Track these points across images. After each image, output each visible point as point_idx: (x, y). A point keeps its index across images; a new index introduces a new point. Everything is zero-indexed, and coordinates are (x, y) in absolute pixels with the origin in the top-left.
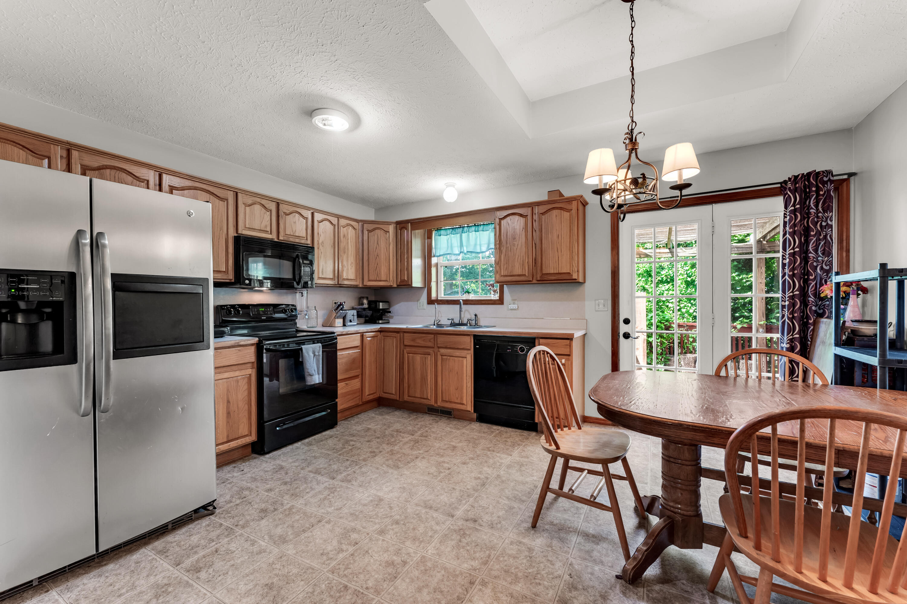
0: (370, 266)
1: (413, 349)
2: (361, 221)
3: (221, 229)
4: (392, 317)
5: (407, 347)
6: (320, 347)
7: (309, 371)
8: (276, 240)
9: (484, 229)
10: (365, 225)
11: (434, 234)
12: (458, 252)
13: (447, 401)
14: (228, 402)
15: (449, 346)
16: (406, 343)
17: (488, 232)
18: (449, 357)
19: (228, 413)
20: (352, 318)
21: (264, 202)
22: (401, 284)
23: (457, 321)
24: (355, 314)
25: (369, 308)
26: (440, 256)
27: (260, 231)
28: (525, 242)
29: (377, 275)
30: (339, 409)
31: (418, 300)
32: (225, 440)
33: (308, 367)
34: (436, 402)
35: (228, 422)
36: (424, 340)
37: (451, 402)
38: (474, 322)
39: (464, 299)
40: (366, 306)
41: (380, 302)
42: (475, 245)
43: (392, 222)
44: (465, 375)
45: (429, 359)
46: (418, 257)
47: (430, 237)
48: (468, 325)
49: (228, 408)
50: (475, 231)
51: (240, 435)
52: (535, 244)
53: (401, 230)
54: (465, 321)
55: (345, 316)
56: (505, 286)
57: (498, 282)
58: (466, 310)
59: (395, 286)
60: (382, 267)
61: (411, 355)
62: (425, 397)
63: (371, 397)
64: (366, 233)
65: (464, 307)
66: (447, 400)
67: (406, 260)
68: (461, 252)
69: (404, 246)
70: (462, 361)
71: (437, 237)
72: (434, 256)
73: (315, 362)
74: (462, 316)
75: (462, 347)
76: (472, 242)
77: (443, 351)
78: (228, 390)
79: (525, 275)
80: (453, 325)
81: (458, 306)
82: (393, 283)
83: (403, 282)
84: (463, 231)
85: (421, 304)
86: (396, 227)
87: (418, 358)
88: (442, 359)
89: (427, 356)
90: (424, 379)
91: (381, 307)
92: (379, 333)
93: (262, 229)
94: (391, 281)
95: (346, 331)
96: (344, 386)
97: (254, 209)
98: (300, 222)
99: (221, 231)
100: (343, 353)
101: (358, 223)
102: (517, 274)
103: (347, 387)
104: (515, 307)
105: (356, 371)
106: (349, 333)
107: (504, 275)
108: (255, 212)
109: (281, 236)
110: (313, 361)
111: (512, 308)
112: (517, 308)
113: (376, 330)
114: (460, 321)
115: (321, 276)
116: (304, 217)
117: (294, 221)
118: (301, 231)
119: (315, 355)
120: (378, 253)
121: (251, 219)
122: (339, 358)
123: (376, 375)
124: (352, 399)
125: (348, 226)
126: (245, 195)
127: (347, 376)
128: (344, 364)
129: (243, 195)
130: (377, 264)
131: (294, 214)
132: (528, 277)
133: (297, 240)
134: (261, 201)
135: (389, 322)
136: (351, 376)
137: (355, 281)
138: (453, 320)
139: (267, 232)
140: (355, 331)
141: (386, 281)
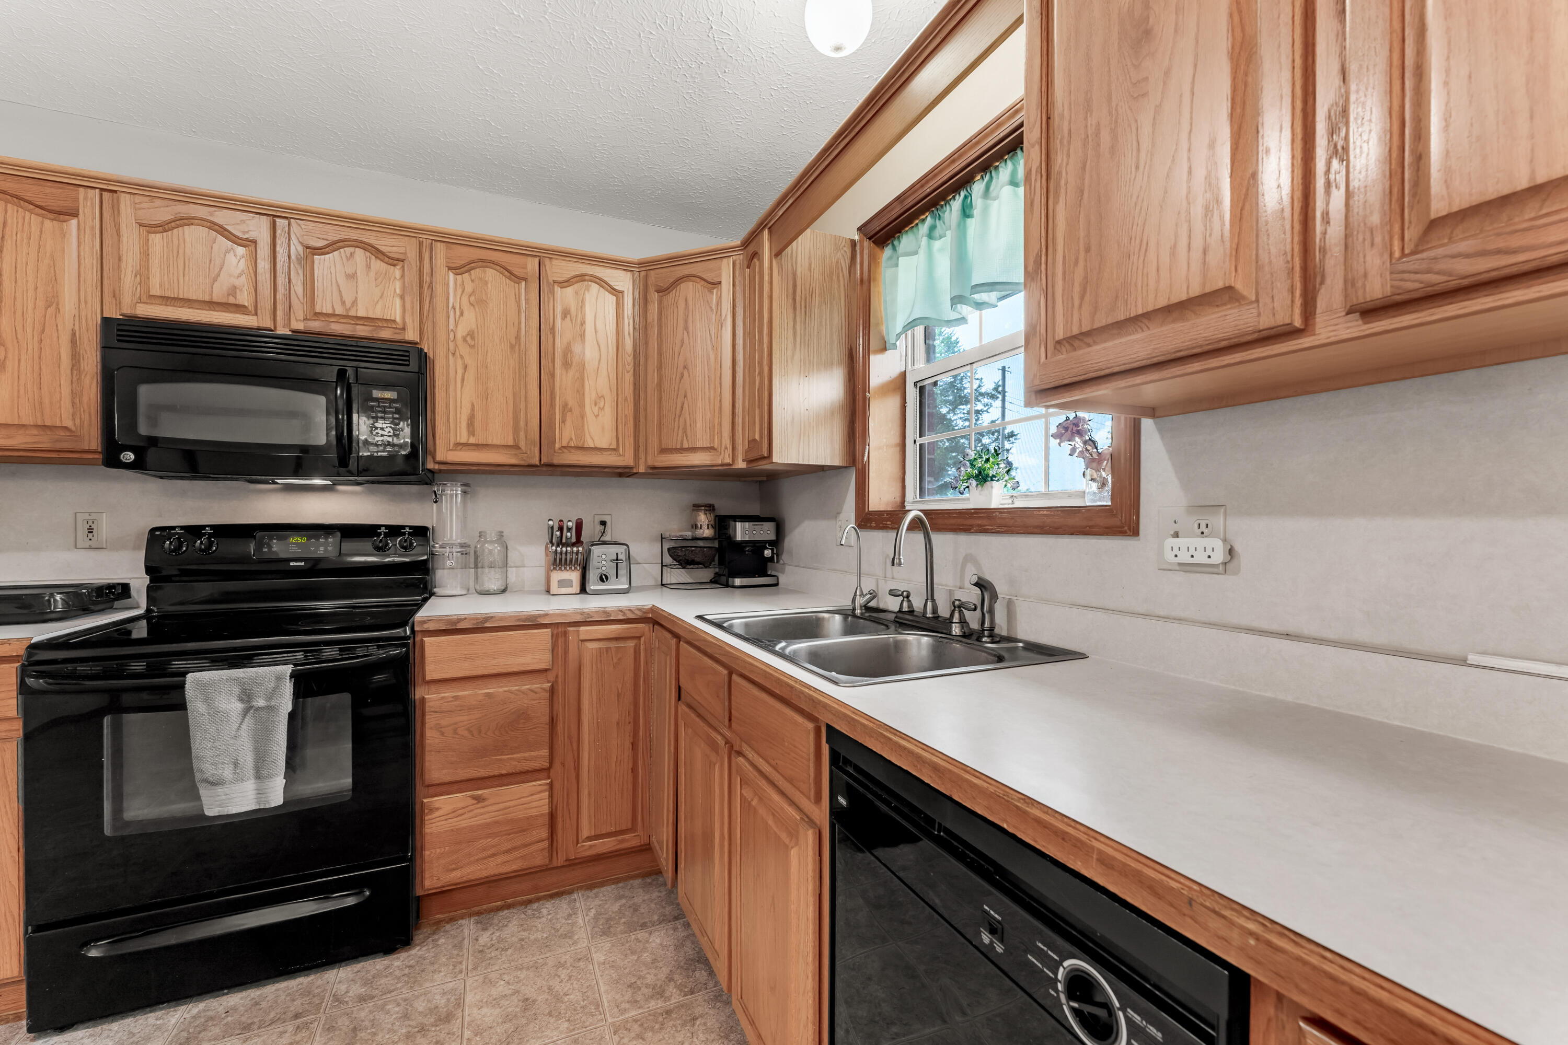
0: (663, 403)
2: (641, 264)
6: (279, 679)
8: (280, 329)
10: (653, 276)
18: (755, 801)
20: (607, 569)
22: (750, 456)
23: (918, 605)
25: (717, 538)
27: (211, 304)
29: (685, 432)
31: (837, 515)
34: (730, 981)
36: (708, 685)
38: (978, 617)
40: (708, 532)
41: (739, 519)
43: (732, 248)
47: (863, 280)
48: (956, 629)
53: (749, 267)
54: (944, 610)
55: (587, 561)
56: (1146, 424)
58: (968, 558)
59: (742, 464)
60: (700, 405)
63: (606, 845)
64: (653, 298)
68: (952, 301)
72: (880, 348)
73: (244, 733)
75: (787, 771)
80: (901, 619)
82: (734, 458)
83: (753, 448)
86: (740, 261)
87: (699, 749)
88: (741, 796)
91: (740, 537)
92: (646, 626)
93: (215, 299)
94: (726, 448)
95: (477, 619)
96: (462, 805)
97: (181, 240)
98: (372, 274)
99: (53, 309)
100: (461, 693)
101: (629, 273)
102: (1162, 302)
103: (482, 810)
104: (1209, 552)
105: (527, 755)
106: (488, 625)
107: (1069, 335)
108: (187, 250)
109: (297, 320)
110: (239, 729)
111: (1184, 558)
112: (1219, 556)
113: (631, 616)
114: (929, 604)
115: (464, 440)
116: (393, 261)
117: (350, 271)
118: (380, 303)
119: (251, 707)
120: (686, 360)
121: (171, 269)
122: (437, 710)
123: (634, 770)
124: (508, 851)
125: (585, 280)
126: (147, 199)
127: (483, 773)
128: (468, 730)
129: (138, 199)
130: (685, 396)
131: (349, 250)
132: (1257, 301)
133: (362, 331)
134: (211, 214)
135: (776, 585)
136: (504, 772)
137: (614, 452)
138: (908, 597)
139: (239, 308)
140: (519, 620)
141: (711, 449)
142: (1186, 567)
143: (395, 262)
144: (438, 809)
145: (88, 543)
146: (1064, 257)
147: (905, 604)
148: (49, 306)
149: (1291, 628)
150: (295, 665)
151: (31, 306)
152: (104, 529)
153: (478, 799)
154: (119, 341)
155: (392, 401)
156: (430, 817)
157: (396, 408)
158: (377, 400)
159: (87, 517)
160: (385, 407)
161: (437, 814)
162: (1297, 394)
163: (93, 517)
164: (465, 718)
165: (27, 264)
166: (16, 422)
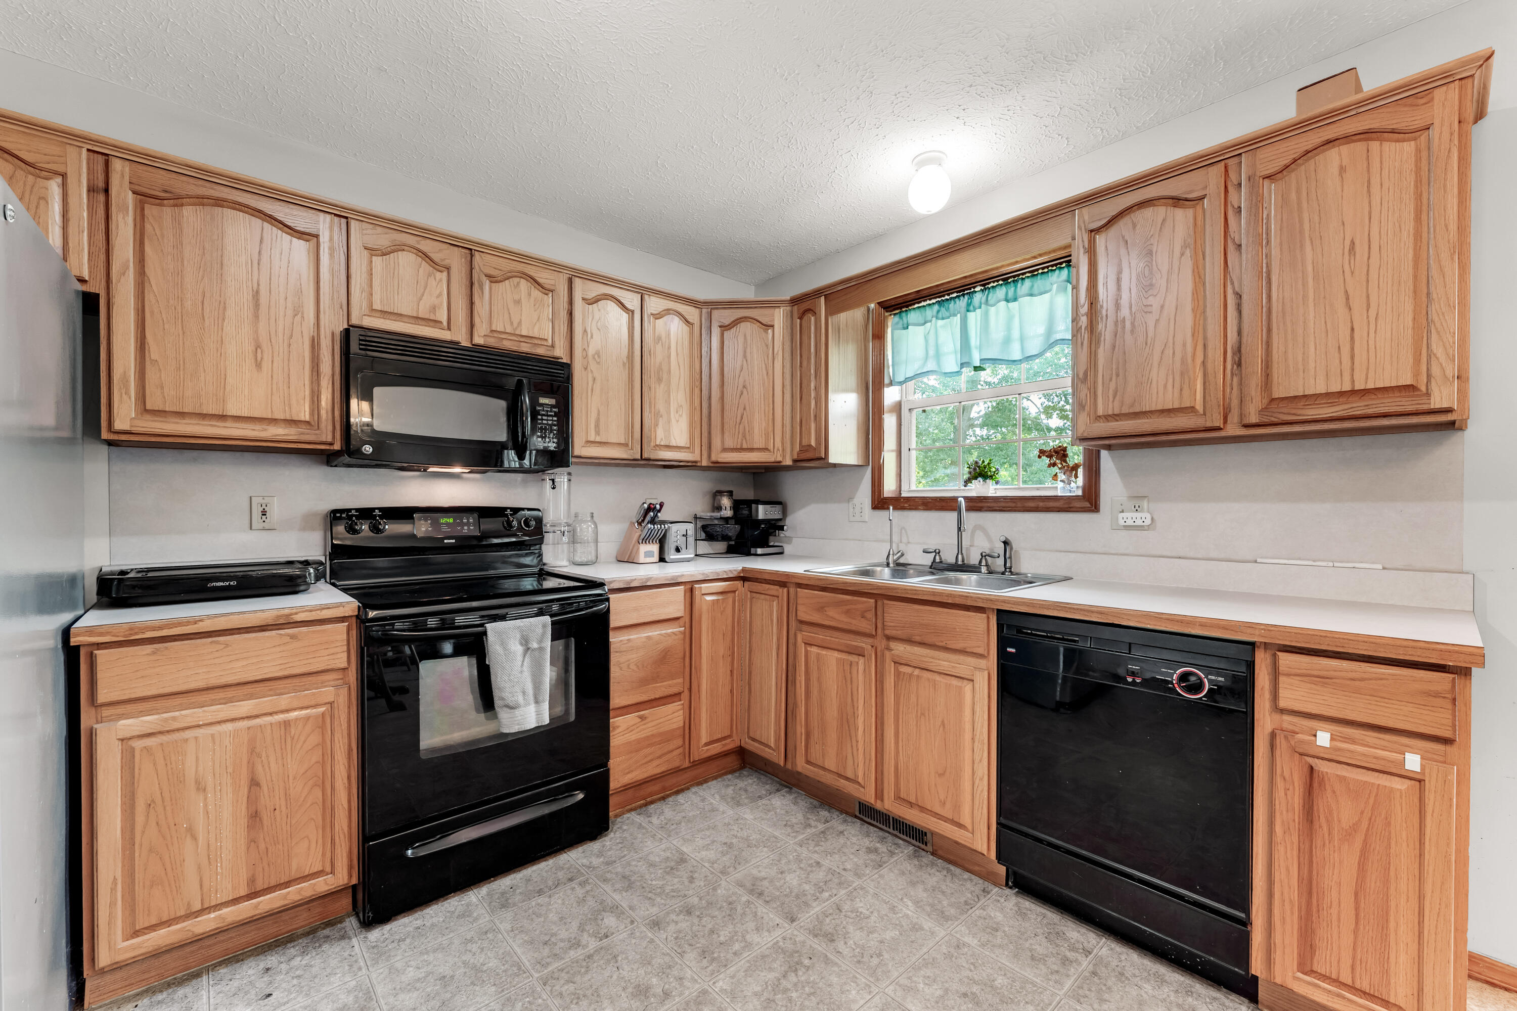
0: (726, 413)
1: (821, 636)
2: (706, 303)
3: (298, 311)
4: (789, 540)
5: (804, 627)
6: (544, 626)
7: (506, 695)
8: (465, 343)
9: (1036, 291)
10: (716, 314)
11: (890, 324)
12: (956, 368)
13: (911, 804)
14: (254, 783)
15: (917, 638)
16: (803, 616)
17: (1047, 296)
18: (917, 672)
19: (254, 817)
20: (681, 542)
21: (426, 246)
22: (803, 456)
23: (949, 557)
24: (691, 532)
25: (737, 518)
26: (907, 380)
27: (417, 319)
28: (1195, 292)
29: (744, 436)
30: (613, 785)
31: (850, 499)
32: (243, 892)
33: (502, 684)
34: (879, 795)
35: (252, 841)
36: (847, 612)
37: (923, 809)
38: (1000, 561)
39: (973, 494)
40: (728, 513)
41: (758, 502)
42: (1007, 341)
43: (782, 302)
44: (968, 736)
45: (861, 667)
46: (846, 390)
47: (879, 336)
48: (984, 569)
49: (252, 800)
50: (1007, 300)
51: (294, 875)
52: (1239, 296)
53: (801, 318)
54: (974, 559)
55: (665, 536)
56: (1104, 454)
57: (1083, 439)
58: (977, 527)
59: (788, 462)
60: (757, 416)
61: (814, 650)
62: (850, 774)
63: (716, 748)
64: (716, 331)
65: (971, 519)
66: (913, 800)
67: (813, 395)
68: (962, 365)
69: (809, 359)
70: (960, 691)
71: (897, 332)
72: (891, 384)
73: (525, 668)
74: (965, 543)
75: (959, 645)
76: (997, 332)
77: (900, 649)
78: (252, 751)
79: (1192, 409)
80: (938, 567)
81: (954, 515)
82: (784, 456)
83: (807, 451)
84: (969, 305)
85: (857, 510)
86: (792, 312)
87: (832, 658)
88: (898, 674)
89: (854, 658)
90: (846, 722)
91: (761, 516)
92: (739, 584)
93: (420, 316)
94: (778, 450)
95: (642, 579)
96: (633, 723)
97: (396, 264)
98: (532, 300)
99: (298, 318)
100: (632, 637)
101: (698, 310)
102: (1160, 407)
103: (644, 727)
104: (1143, 519)
105: (670, 682)
106: (649, 584)
107: (1106, 414)
108: (400, 272)
109: (479, 336)
110: (522, 665)
111: (1130, 522)
112: (1148, 522)
113: (731, 576)
114: (960, 557)
115: (592, 439)
116: (545, 290)
117: (517, 297)
118: (537, 324)
119: (528, 649)
120: (745, 381)
121: (389, 287)
122: (618, 650)
123: (732, 691)
124: (660, 757)
125: (670, 314)
126: (371, 226)
127: (644, 698)
128: (636, 665)
129: (365, 225)
130: (744, 409)
131: (516, 280)
132: (1205, 414)
133: (525, 348)
134: (418, 242)
135: (782, 553)
136: (657, 696)
137: (687, 450)
138: (939, 553)
139: (436, 323)
140: (667, 580)
141: (766, 449)
142: (1127, 528)
143: (547, 292)
144: (618, 727)
145: (262, 525)
146: (1103, 376)
147: (937, 557)
148: (296, 315)
149: (1181, 554)
150: (551, 616)
151: (282, 314)
152: (276, 512)
153: (642, 718)
154: (360, 349)
155: (552, 406)
156: (614, 733)
157: (555, 412)
158: (542, 405)
159: (260, 500)
160: (547, 411)
161: (618, 731)
162: (1185, 445)
163: (267, 500)
164: (634, 656)
165: (279, 276)
166: (270, 417)
